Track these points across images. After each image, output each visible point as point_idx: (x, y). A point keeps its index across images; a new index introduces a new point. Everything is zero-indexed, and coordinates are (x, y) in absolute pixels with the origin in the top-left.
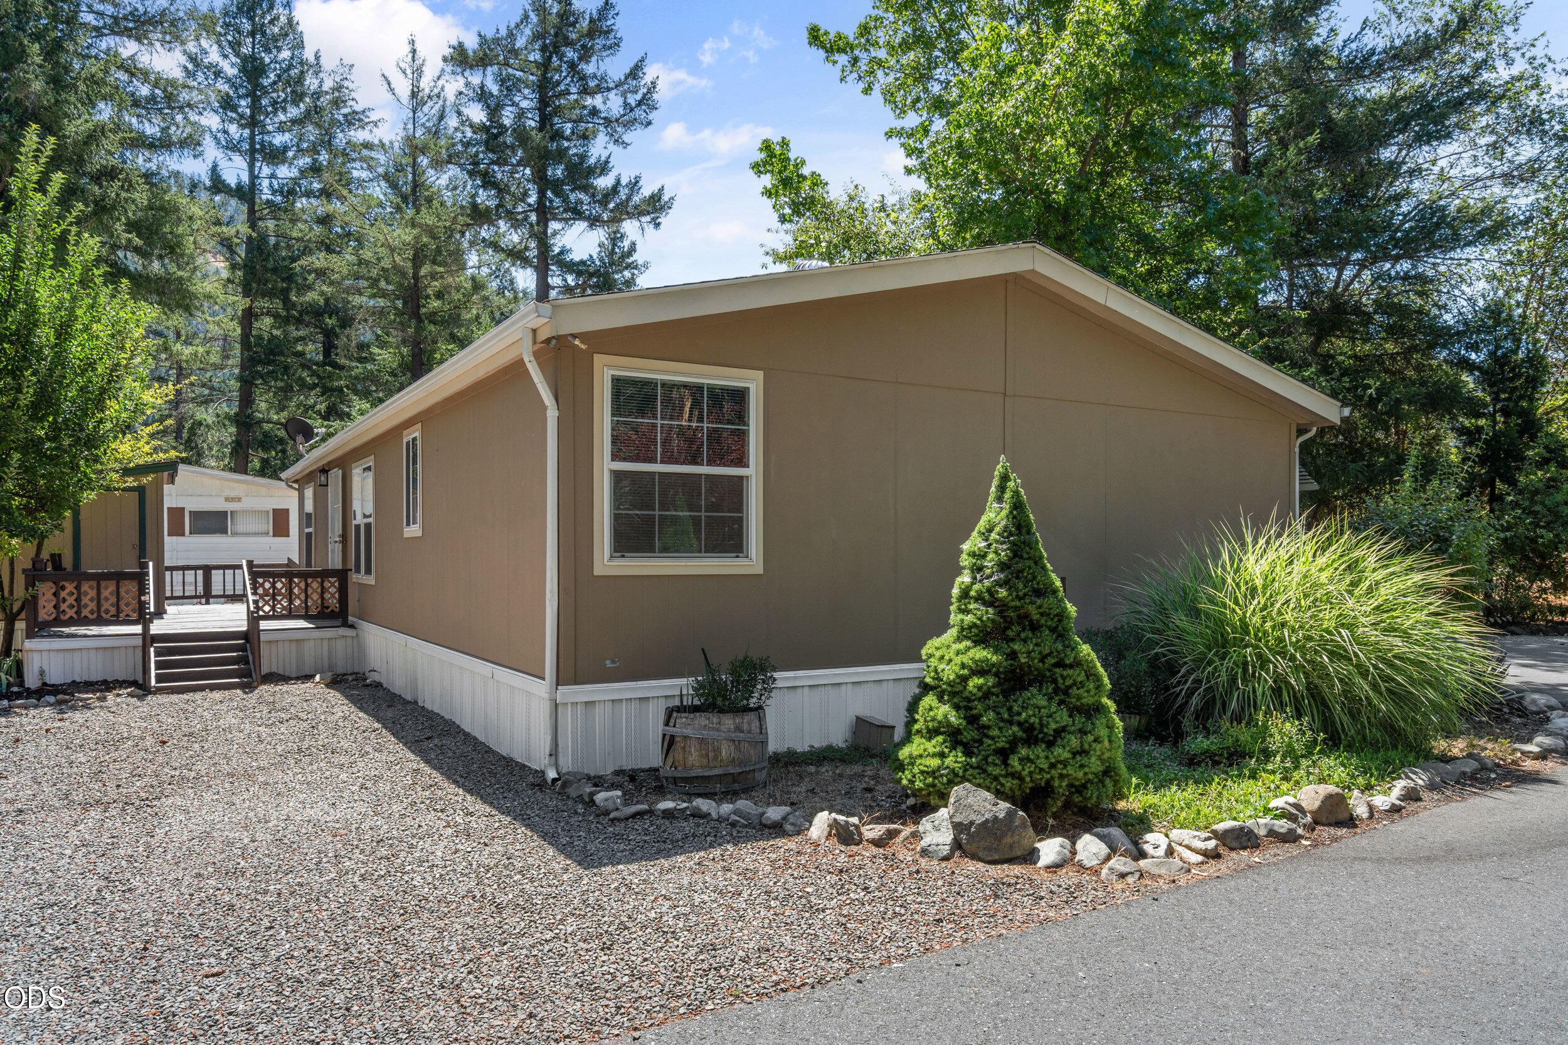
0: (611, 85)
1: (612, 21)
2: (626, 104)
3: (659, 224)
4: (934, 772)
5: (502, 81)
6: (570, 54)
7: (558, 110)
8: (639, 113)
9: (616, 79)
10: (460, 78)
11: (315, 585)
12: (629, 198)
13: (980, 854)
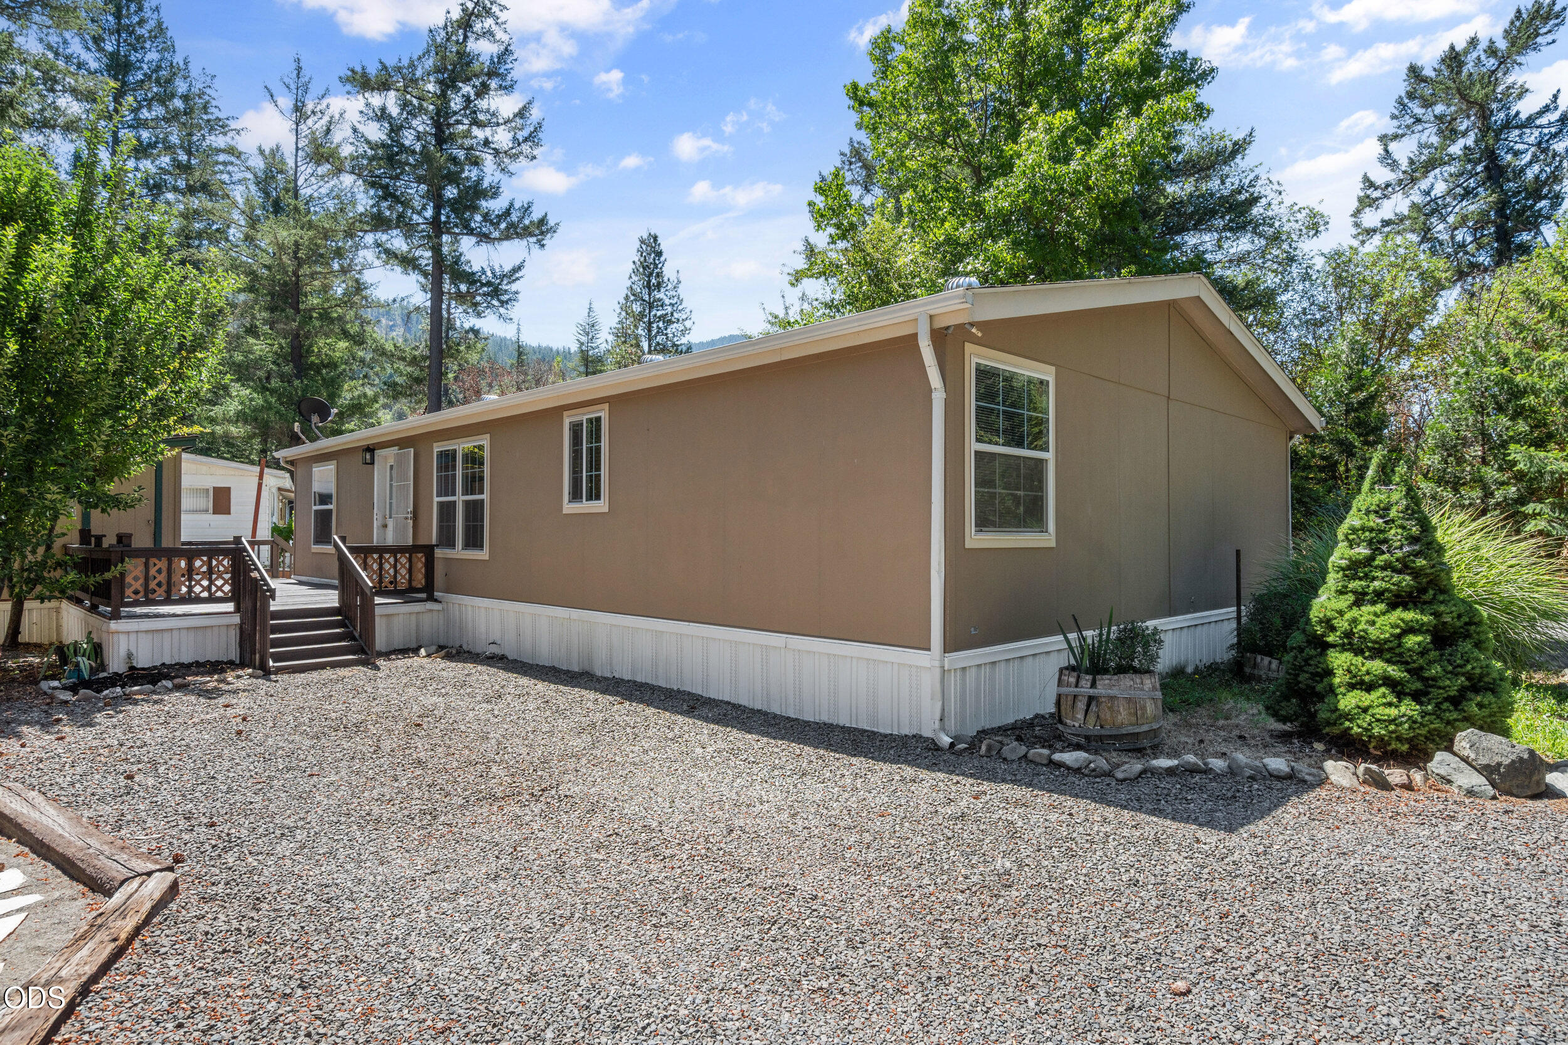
0: (501, 121)
1: (511, 66)
2: (515, 139)
3: (543, 246)
4: (1395, 720)
5: (405, 105)
6: (467, 89)
7: (452, 138)
8: (525, 148)
9: (506, 116)
10: (360, 97)
11: (404, 560)
12: (521, 219)
13: (1515, 792)
